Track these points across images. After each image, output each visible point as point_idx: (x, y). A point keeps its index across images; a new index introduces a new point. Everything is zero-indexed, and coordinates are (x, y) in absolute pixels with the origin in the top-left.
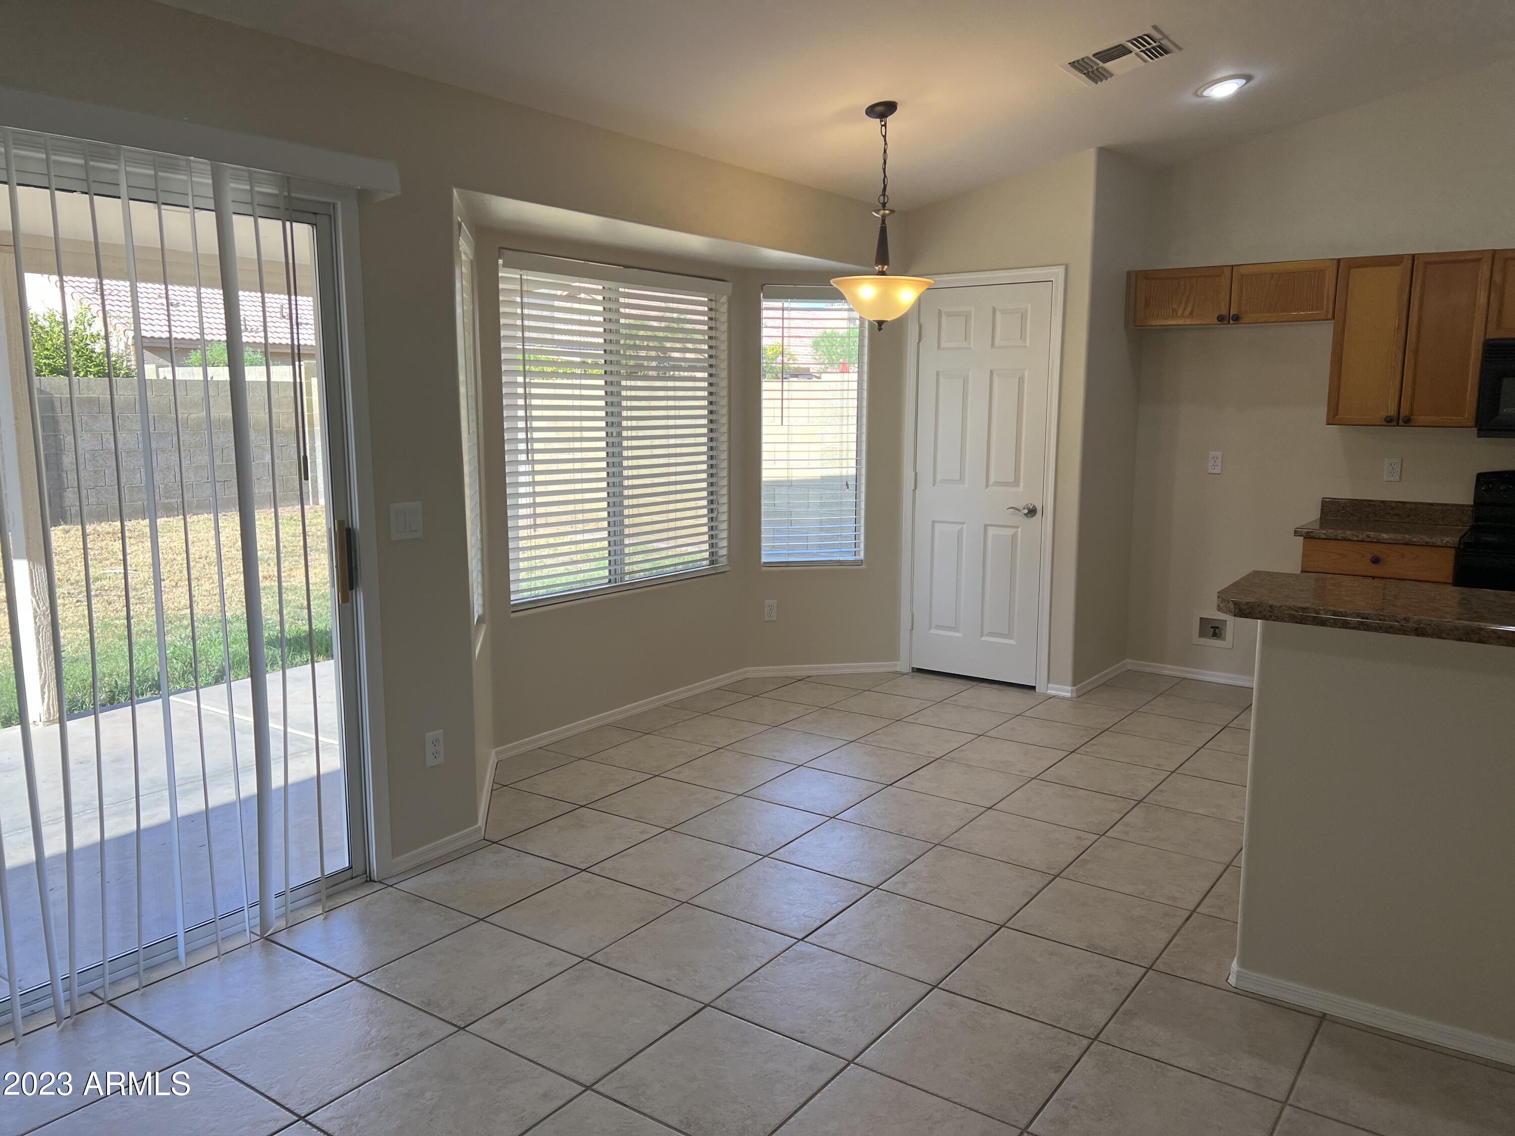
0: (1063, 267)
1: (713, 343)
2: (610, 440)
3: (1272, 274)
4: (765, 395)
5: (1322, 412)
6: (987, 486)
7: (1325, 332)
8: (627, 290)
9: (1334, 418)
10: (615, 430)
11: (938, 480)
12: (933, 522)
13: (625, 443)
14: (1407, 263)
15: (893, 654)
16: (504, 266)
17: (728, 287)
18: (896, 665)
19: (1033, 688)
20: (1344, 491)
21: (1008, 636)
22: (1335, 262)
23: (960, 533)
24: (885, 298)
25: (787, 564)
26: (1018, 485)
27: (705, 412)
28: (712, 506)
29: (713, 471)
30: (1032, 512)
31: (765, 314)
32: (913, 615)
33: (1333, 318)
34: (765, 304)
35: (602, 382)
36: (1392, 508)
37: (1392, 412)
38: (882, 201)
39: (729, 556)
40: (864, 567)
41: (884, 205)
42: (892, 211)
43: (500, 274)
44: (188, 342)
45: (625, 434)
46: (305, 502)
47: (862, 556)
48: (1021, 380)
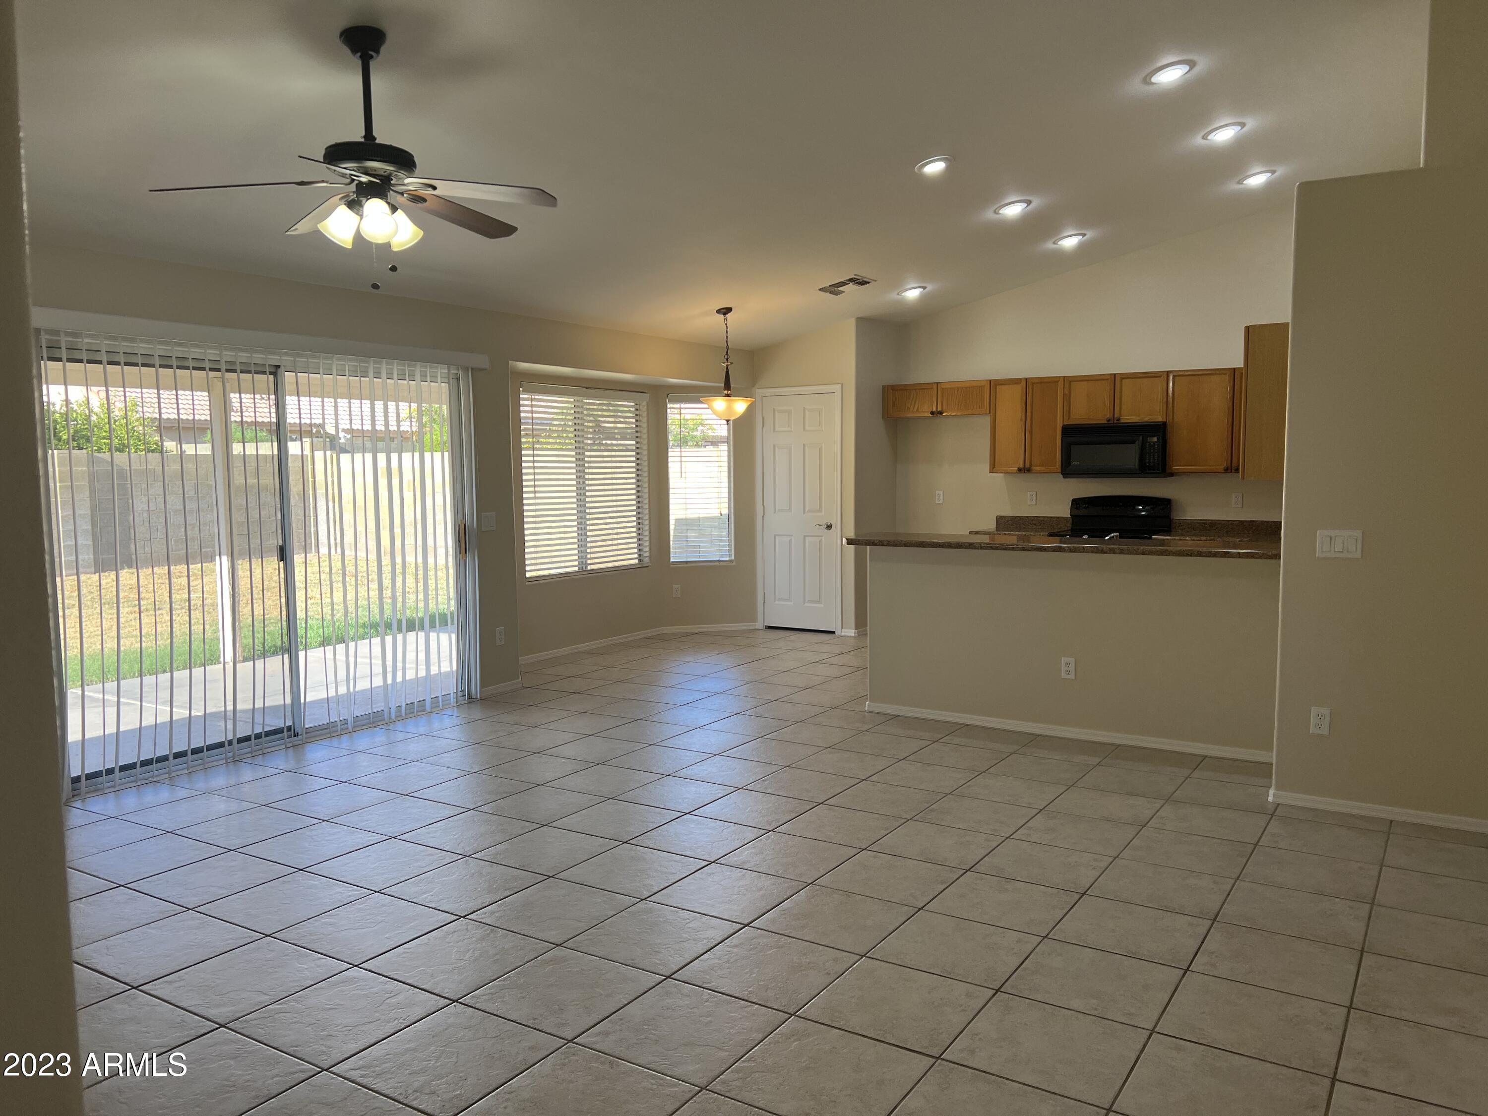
0: (840, 385)
1: (638, 418)
2: (579, 486)
3: (958, 388)
4: (670, 459)
5: (987, 467)
6: (804, 513)
7: (986, 420)
8: (588, 401)
9: (993, 469)
10: (581, 480)
11: (777, 509)
12: (775, 536)
13: (587, 488)
14: (1024, 383)
15: (754, 619)
16: (523, 391)
17: (647, 396)
18: (755, 625)
19: (834, 632)
20: (1008, 512)
21: (819, 602)
22: (988, 381)
23: (790, 541)
24: (730, 409)
25: (687, 562)
26: (821, 512)
27: (634, 470)
28: (639, 526)
29: (640, 505)
30: (829, 527)
31: (669, 411)
32: (764, 593)
33: (990, 413)
34: (669, 406)
35: (574, 453)
36: (1032, 520)
37: (1022, 466)
38: (726, 357)
39: (650, 557)
40: (734, 564)
41: (727, 359)
42: (732, 363)
43: (521, 396)
44: (173, 421)
45: (587, 482)
46: (307, 551)
47: (733, 558)
48: (820, 450)
